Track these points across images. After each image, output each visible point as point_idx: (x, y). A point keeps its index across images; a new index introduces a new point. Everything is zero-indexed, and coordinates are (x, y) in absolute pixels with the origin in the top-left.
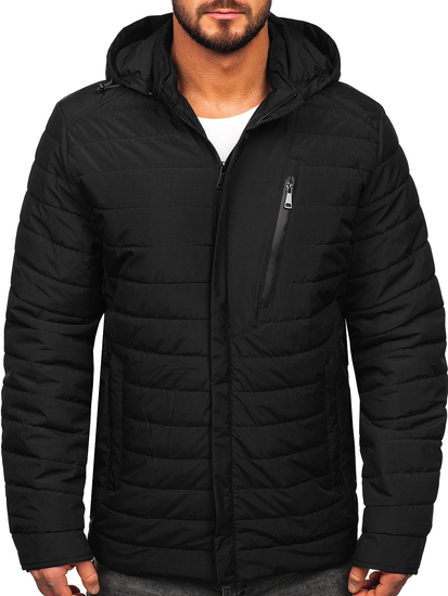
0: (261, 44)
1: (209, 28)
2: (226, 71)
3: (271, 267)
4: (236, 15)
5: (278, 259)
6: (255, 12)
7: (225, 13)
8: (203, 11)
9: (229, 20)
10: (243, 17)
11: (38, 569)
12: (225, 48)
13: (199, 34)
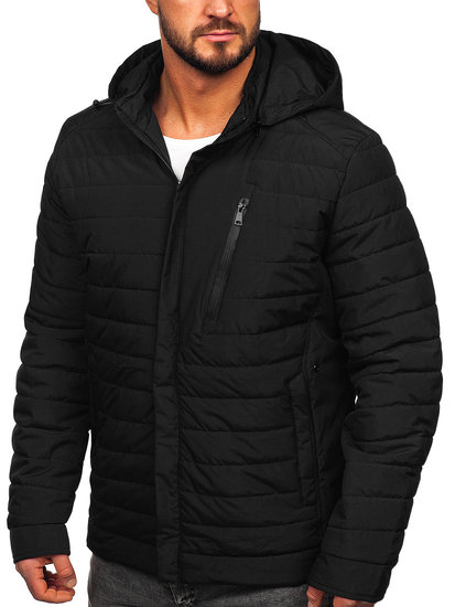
1: (204, 51)
4: (231, 36)
6: (248, 32)
9: (225, 42)
10: (238, 38)
12: (220, 70)
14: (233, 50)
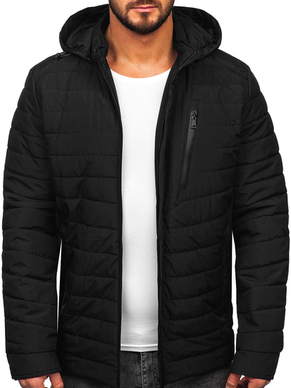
0: (168, 26)
1: (134, 17)
2: (145, 44)
3: (185, 163)
4: (152, 9)
5: (190, 158)
6: (164, 6)
7: (145, 8)
8: (130, 7)
9: (147, 13)
10: (157, 10)
11: (25, 378)
12: (145, 31)
13: (127, 22)
14: (153, 18)
